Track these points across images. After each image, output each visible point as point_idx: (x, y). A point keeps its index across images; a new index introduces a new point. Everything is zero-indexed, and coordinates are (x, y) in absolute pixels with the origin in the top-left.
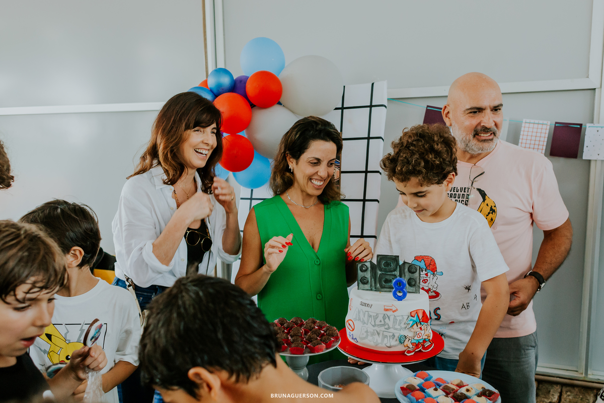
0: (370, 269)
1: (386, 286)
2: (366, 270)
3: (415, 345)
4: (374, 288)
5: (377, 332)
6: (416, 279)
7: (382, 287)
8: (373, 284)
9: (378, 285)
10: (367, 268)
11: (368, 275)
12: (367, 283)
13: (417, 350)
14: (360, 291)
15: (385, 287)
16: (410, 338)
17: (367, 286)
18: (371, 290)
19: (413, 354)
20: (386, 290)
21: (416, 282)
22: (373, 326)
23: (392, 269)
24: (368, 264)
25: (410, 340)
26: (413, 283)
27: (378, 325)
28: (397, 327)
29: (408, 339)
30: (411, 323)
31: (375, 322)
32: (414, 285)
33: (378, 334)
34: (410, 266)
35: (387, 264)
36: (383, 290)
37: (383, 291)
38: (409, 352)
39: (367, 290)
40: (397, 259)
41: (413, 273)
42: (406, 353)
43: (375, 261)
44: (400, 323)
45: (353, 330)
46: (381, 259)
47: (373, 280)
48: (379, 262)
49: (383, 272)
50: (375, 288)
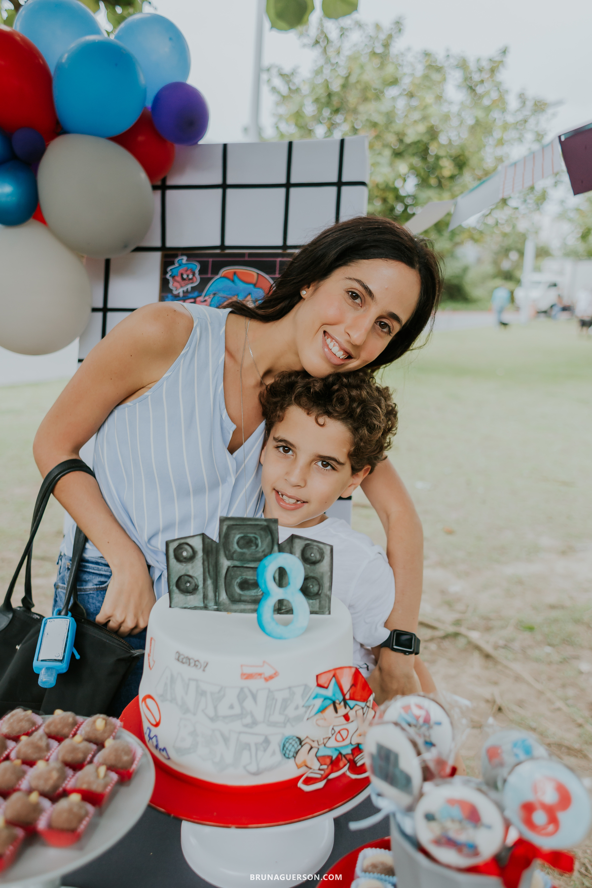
0: (200, 554)
1: (243, 598)
2: (191, 558)
3: (328, 761)
4: (211, 604)
5: (222, 735)
6: (322, 577)
7: (234, 600)
8: (211, 594)
9: (223, 596)
10: (194, 553)
11: (196, 569)
12: (194, 590)
13: (333, 776)
14: (176, 611)
15: (240, 601)
16: (315, 744)
17: (196, 599)
18: (206, 608)
19: (320, 785)
20: (242, 606)
21: (320, 585)
22: (212, 720)
23: (260, 555)
24: (197, 543)
25: (314, 751)
26: (315, 589)
27: (225, 717)
28: (277, 717)
29: (307, 747)
30: (318, 703)
31: (215, 708)
32: (318, 594)
33: (226, 740)
34: (307, 545)
35: (247, 542)
36: (235, 607)
37: (235, 611)
38: (309, 781)
39: (195, 608)
40: (273, 526)
41: (314, 563)
42: (300, 784)
43: (214, 534)
44: (284, 706)
45: (157, 725)
46: (230, 528)
47: (209, 582)
48: (225, 537)
49: (237, 563)
50: (216, 603)
